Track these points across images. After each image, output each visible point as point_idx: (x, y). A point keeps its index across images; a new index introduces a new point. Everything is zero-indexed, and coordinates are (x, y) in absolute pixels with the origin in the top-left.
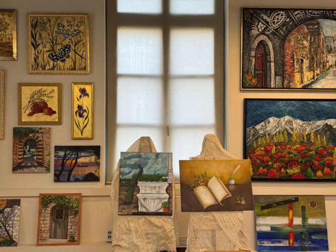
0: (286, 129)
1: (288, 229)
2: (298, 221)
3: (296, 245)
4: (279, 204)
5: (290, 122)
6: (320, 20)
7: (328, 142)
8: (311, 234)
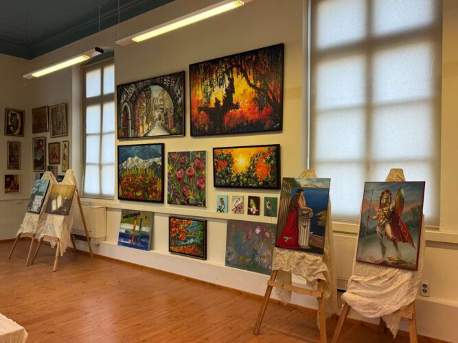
0: (135, 166)
1: (132, 232)
2: (137, 228)
3: (134, 244)
4: (131, 215)
5: (137, 160)
6: (151, 87)
7: (155, 174)
8: (142, 238)
